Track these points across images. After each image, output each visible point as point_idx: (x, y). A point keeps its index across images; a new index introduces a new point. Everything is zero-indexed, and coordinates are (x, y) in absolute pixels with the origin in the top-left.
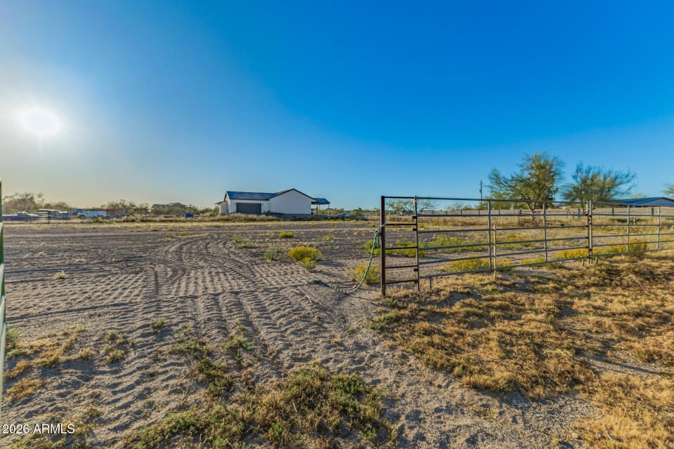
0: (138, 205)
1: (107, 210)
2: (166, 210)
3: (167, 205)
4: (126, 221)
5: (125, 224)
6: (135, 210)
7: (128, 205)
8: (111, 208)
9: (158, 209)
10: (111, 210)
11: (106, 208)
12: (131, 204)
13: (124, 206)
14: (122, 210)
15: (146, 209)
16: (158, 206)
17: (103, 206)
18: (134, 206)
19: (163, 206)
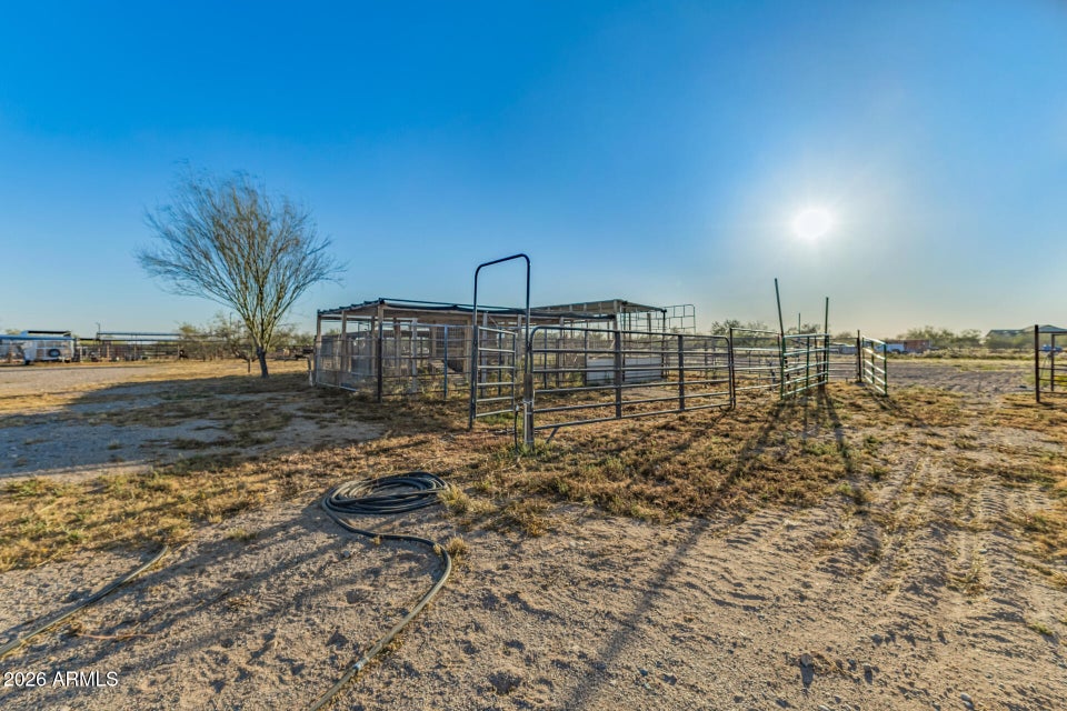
0: (958, 332)
1: (905, 343)
2: (1015, 341)
3: (1022, 332)
4: (929, 357)
5: (928, 361)
6: (952, 341)
7: (940, 333)
8: (913, 339)
9: (998, 338)
10: (912, 342)
11: (904, 339)
12: (945, 332)
13: (931, 335)
14: (927, 341)
15: (974, 341)
16: (1001, 333)
17: (900, 337)
18: (951, 335)
19: (1013, 333)
